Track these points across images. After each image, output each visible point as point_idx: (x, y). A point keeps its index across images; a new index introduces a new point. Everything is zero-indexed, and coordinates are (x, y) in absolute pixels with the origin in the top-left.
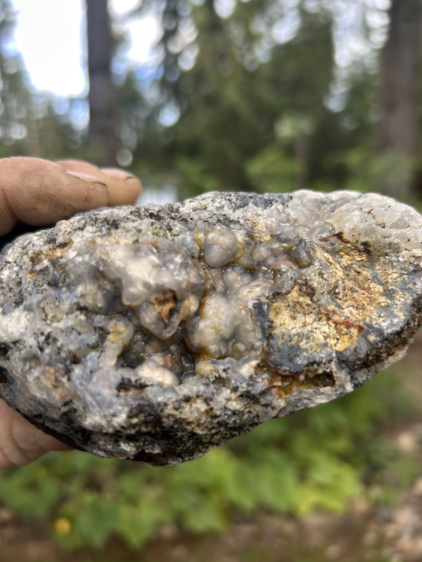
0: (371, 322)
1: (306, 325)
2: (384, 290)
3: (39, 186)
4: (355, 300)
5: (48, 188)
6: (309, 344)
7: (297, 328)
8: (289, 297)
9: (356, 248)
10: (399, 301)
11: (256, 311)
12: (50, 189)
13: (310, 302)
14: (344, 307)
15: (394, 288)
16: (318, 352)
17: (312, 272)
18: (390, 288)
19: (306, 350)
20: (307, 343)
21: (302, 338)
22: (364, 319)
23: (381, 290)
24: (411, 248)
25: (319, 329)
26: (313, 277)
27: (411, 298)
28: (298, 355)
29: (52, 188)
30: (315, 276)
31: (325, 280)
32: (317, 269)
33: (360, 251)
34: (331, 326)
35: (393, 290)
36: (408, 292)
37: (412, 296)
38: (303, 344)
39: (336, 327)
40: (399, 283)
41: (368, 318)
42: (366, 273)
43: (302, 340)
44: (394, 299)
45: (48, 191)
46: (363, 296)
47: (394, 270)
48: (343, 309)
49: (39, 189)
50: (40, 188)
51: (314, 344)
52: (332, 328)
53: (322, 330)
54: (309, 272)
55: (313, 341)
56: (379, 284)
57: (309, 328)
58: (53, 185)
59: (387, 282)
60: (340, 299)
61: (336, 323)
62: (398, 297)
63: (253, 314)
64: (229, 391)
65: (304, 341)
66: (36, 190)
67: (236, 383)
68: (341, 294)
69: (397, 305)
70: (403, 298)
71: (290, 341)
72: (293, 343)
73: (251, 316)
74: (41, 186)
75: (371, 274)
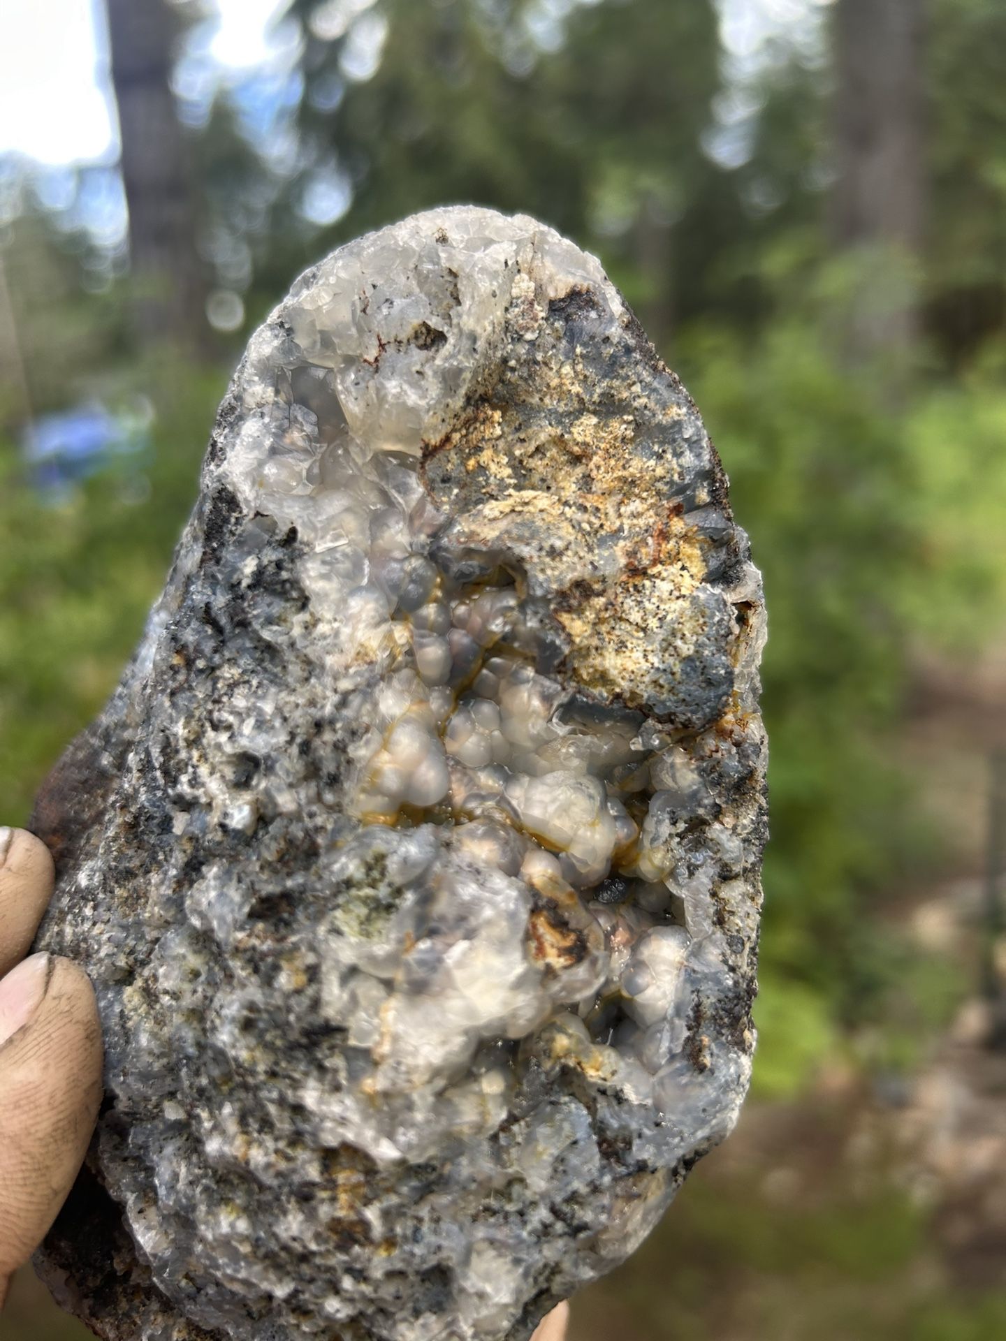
0: (671, 483)
1: (644, 626)
2: (595, 413)
3: (18, 1153)
4: (607, 492)
5: (33, 1130)
6: (688, 635)
7: (649, 648)
8: (581, 641)
9: (468, 423)
10: (639, 397)
11: (579, 719)
12: (38, 1127)
13: (602, 600)
14: (618, 523)
15: (598, 391)
16: (705, 623)
17: (543, 571)
18: (596, 398)
19: (699, 646)
20: (683, 637)
21: (670, 644)
22: (658, 493)
23: (594, 420)
24: (508, 296)
25: (661, 600)
26: (556, 573)
27: (639, 368)
28: (705, 667)
29: (39, 1119)
30: (553, 569)
31: (567, 549)
32: (539, 557)
33: (476, 419)
34: (660, 573)
35: (602, 395)
36: (623, 367)
37: (637, 363)
38: (687, 649)
39: (662, 563)
40: (590, 371)
41: (659, 485)
42: (545, 431)
43: (675, 648)
44: (629, 405)
45: (40, 1135)
46: (603, 469)
47: (553, 366)
48: (621, 529)
49: (26, 1159)
50: (24, 1154)
51: (688, 625)
52: (664, 574)
53: (665, 595)
54: (541, 577)
55: (682, 624)
56: (577, 418)
57: (653, 623)
58: (32, 1113)
59: (581, 401)
60: (602, 526)
61: (655, 561)
62: (625, 395)
63: (582, 728)
64: (717, 826)
65: (679, 643)
66: (24, 1167)
67: (705, 807)
68: (593, 519)
69: (646, 407)
70: (634, 383)
71: (673, 674)
72: (677, 669)
73: (584, 733)
74: (19, 1147)
75: (550, 424)
